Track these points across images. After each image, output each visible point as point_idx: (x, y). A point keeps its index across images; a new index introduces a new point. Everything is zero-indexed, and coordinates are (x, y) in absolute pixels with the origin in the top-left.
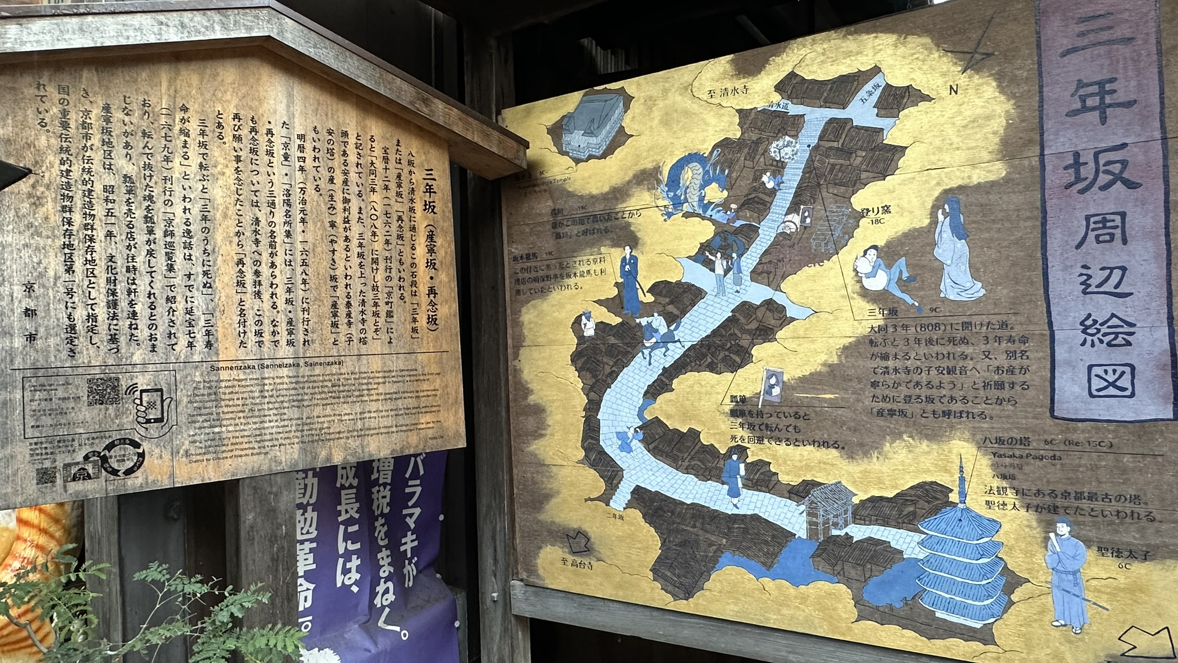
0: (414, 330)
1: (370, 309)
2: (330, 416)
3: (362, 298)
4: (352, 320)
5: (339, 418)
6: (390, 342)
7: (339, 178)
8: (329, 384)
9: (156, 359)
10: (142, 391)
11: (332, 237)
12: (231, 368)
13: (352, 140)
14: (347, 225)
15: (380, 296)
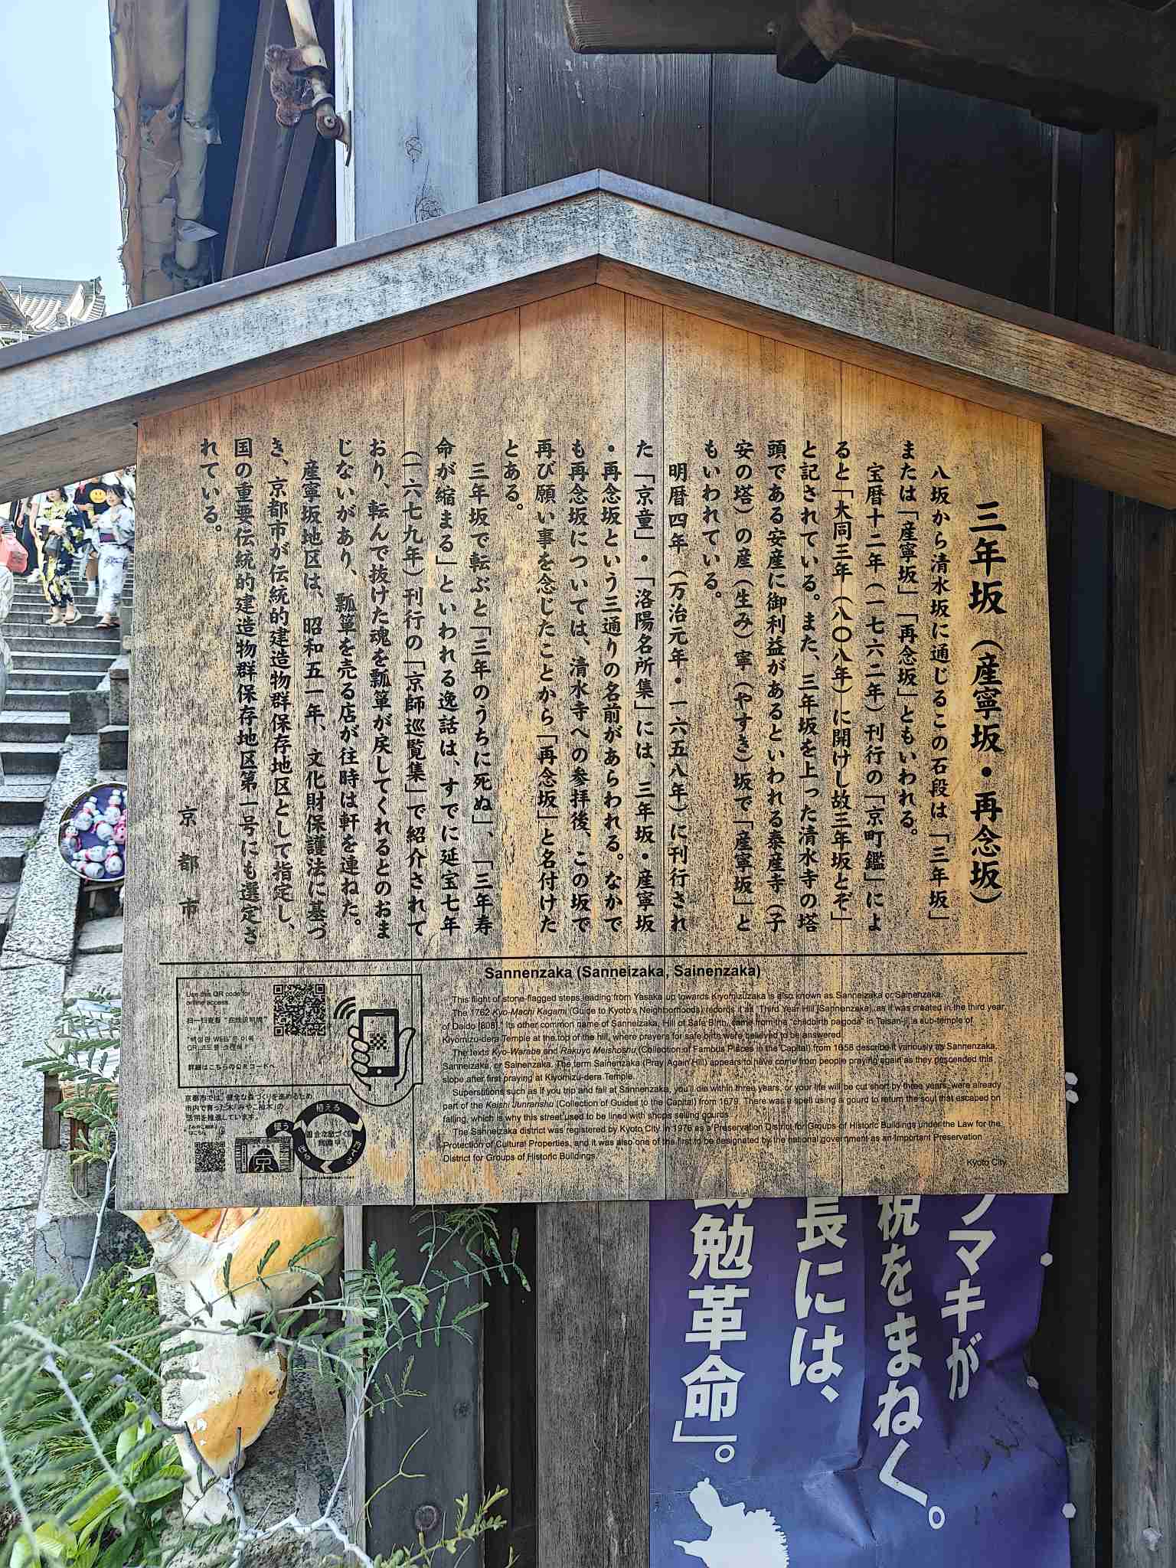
0: (937, 899)
1: (826, 848)
2: (728, 1088)
3: (807, 823)
4: (783, 875)
5: (749, 1094)
6: (874, 928)
7: (760, 550)
8: (728, 1018)
9: (387, 950)
10: (364, 1013)
11: (740, 689)
12: (525, 974)
13: (794, 458)
14: (777, 658)
15: (851, 818)
